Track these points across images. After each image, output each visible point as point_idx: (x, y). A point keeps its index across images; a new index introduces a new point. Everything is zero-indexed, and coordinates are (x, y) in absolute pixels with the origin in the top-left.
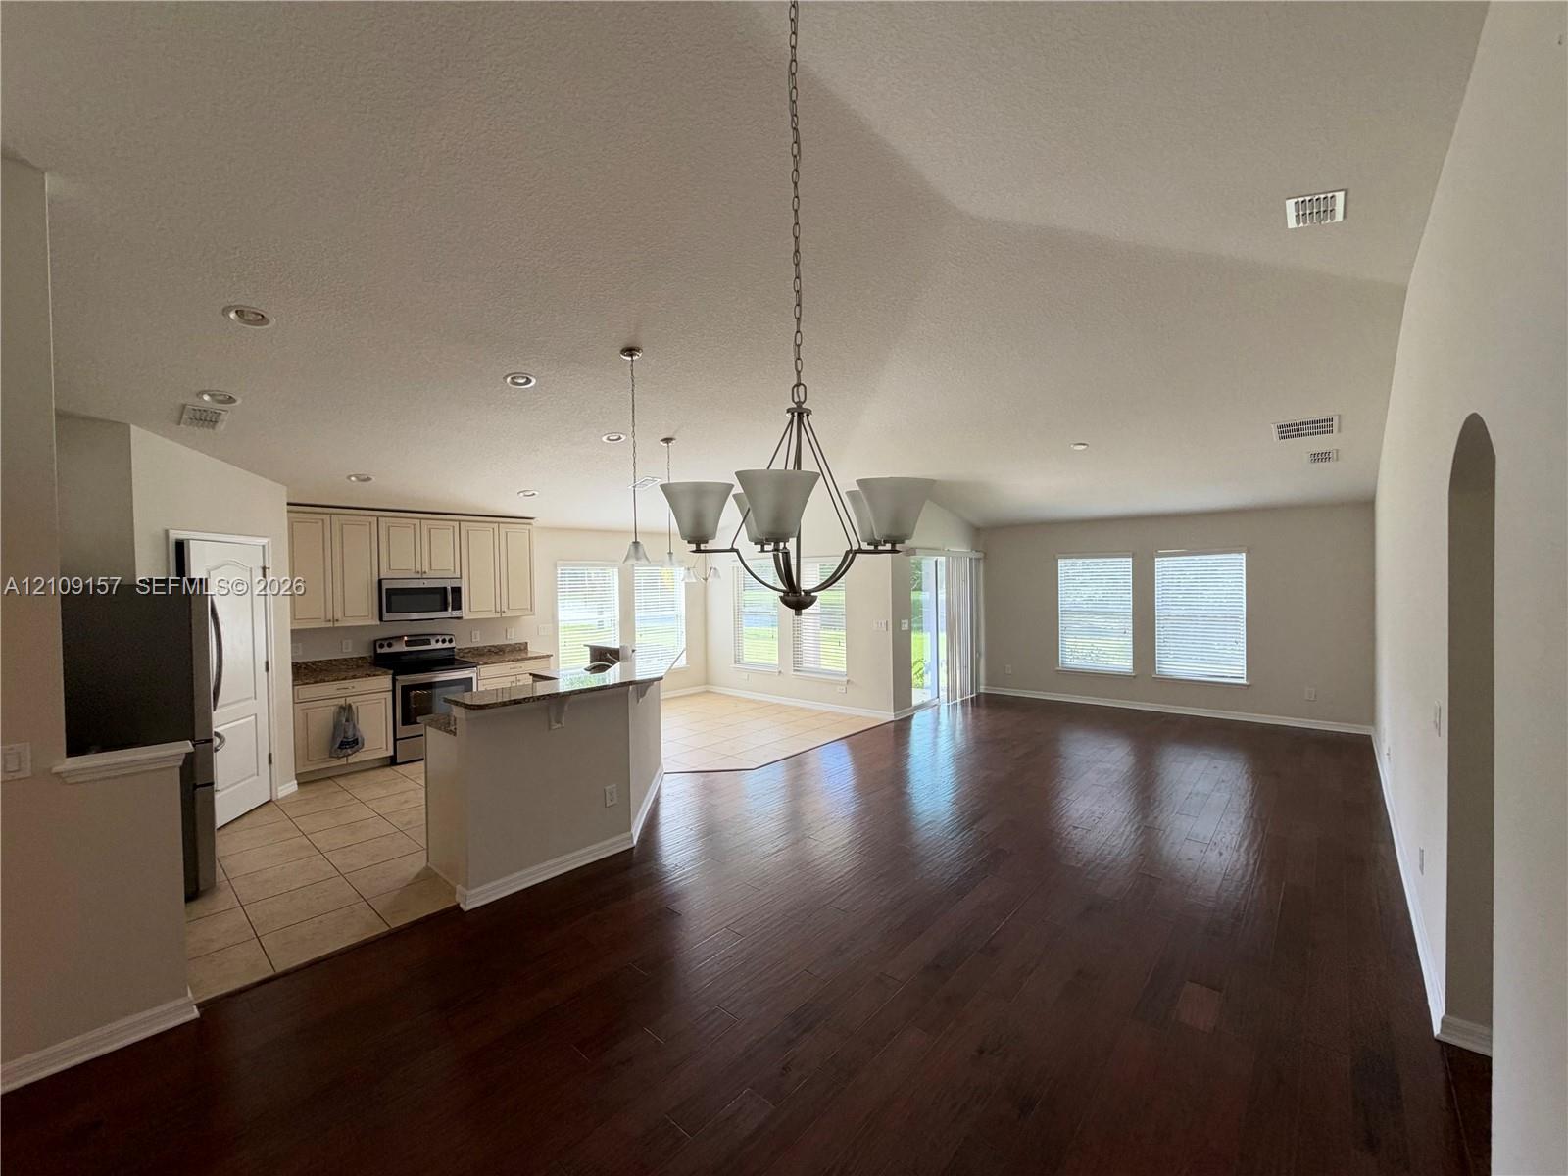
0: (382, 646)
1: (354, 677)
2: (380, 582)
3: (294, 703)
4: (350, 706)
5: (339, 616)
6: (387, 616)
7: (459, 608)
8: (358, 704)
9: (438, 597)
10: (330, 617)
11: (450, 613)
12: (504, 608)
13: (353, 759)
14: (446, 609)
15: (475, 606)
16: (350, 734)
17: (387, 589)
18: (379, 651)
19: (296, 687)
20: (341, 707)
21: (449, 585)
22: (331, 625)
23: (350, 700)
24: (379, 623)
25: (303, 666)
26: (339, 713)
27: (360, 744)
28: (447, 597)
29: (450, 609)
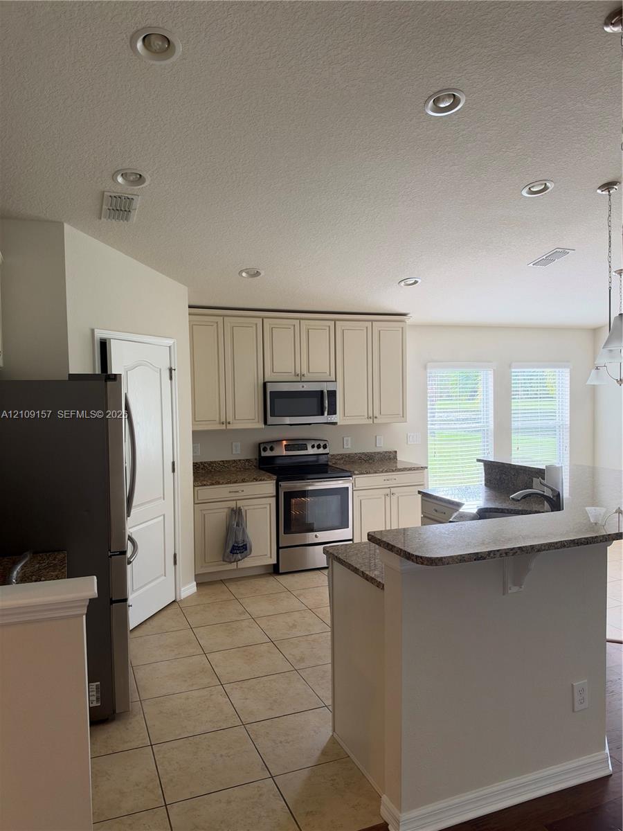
0: (265, 450)
1: (243, 481)
2: (265, 384)
3: (194, 504)
4: (240, 510)
5: (230, 419)
6: (271, 420)
7: (335, 413)
8: (246, 508)
9: (315, 401)
10: (223, 420)
11: (326, 418)
12: (376, 413)
13: (242, 564)
14: (323, 414)
15: (349, 411)
16: (240, 539)
17: (270, 392)
18: (264, 454)
19: (196, 488)
20: (232, 510)
21: (326, 387)
22: (223, 427)
23: (240, 504)
24: (263, 426)
25: (202, 466)
26: (231, 517)
27: (248, 550)
28: (323, 401)
29: (326, 413)
